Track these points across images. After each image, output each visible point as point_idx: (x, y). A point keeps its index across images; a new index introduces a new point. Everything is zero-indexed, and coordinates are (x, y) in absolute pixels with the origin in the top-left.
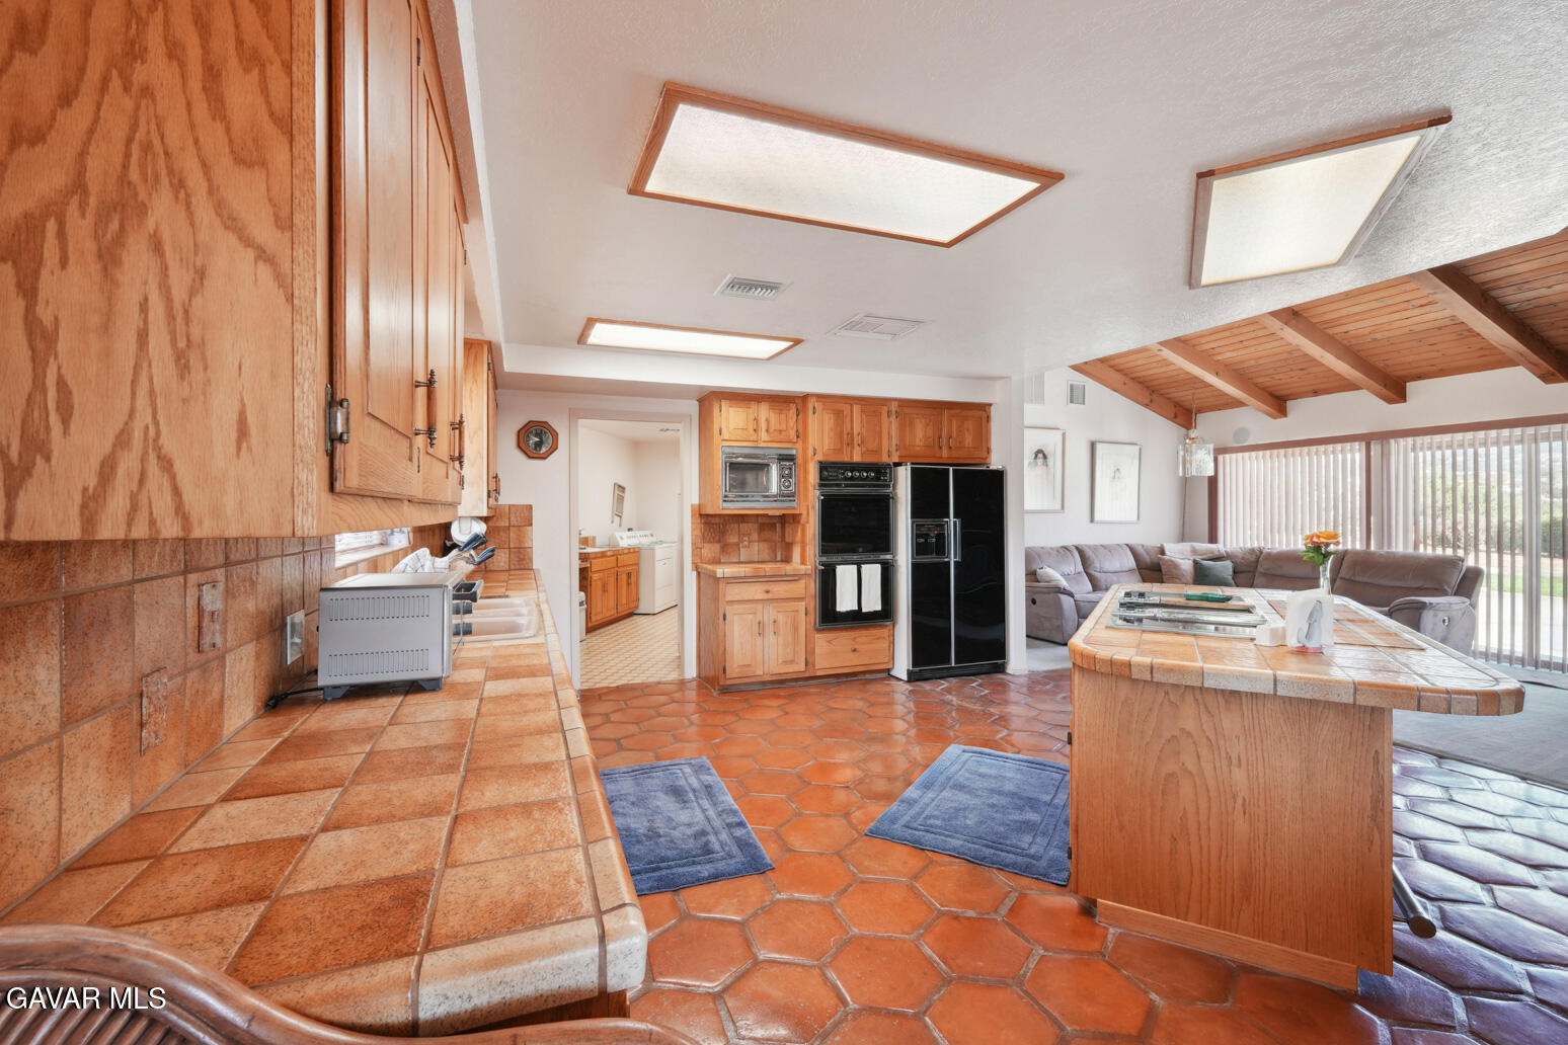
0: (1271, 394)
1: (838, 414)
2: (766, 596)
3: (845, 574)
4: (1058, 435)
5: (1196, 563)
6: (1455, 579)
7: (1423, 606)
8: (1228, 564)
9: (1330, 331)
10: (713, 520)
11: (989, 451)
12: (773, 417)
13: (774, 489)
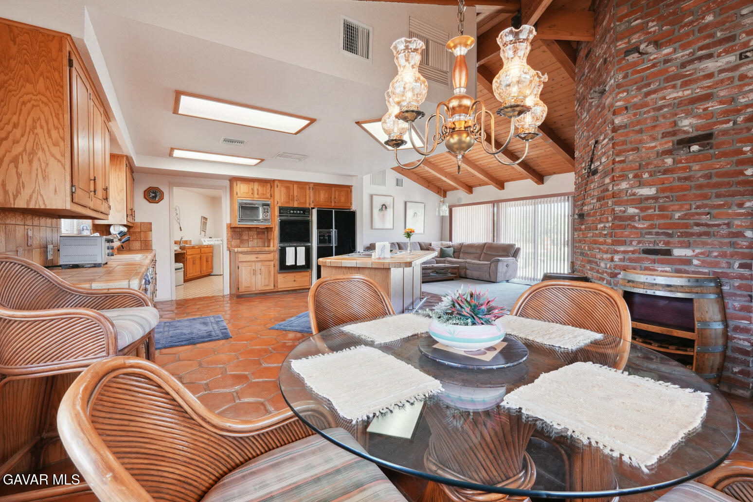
0: (467, 185)
1: (288, 188)
2: (257, 260)
3: (290, 251)
4: (392, 198)
5: (441, 249)
6: (513, 252)
7: (499, 261)
8: (452, 249)
9: (477, 163)
10: (236, 230)
11: (351, 204)
12: (260, 189)
13: (261, 217)
